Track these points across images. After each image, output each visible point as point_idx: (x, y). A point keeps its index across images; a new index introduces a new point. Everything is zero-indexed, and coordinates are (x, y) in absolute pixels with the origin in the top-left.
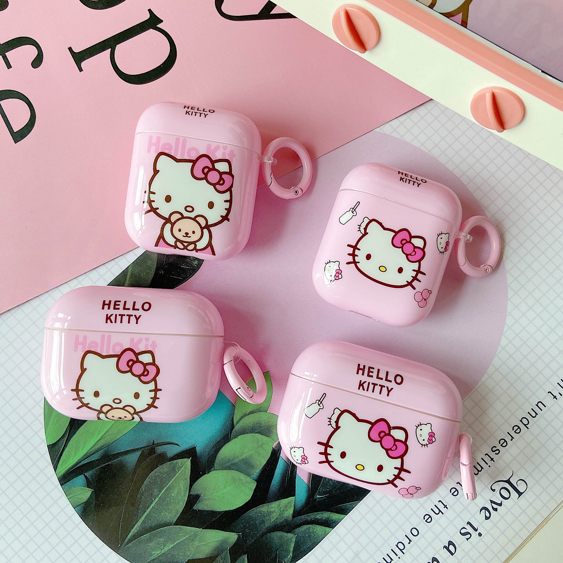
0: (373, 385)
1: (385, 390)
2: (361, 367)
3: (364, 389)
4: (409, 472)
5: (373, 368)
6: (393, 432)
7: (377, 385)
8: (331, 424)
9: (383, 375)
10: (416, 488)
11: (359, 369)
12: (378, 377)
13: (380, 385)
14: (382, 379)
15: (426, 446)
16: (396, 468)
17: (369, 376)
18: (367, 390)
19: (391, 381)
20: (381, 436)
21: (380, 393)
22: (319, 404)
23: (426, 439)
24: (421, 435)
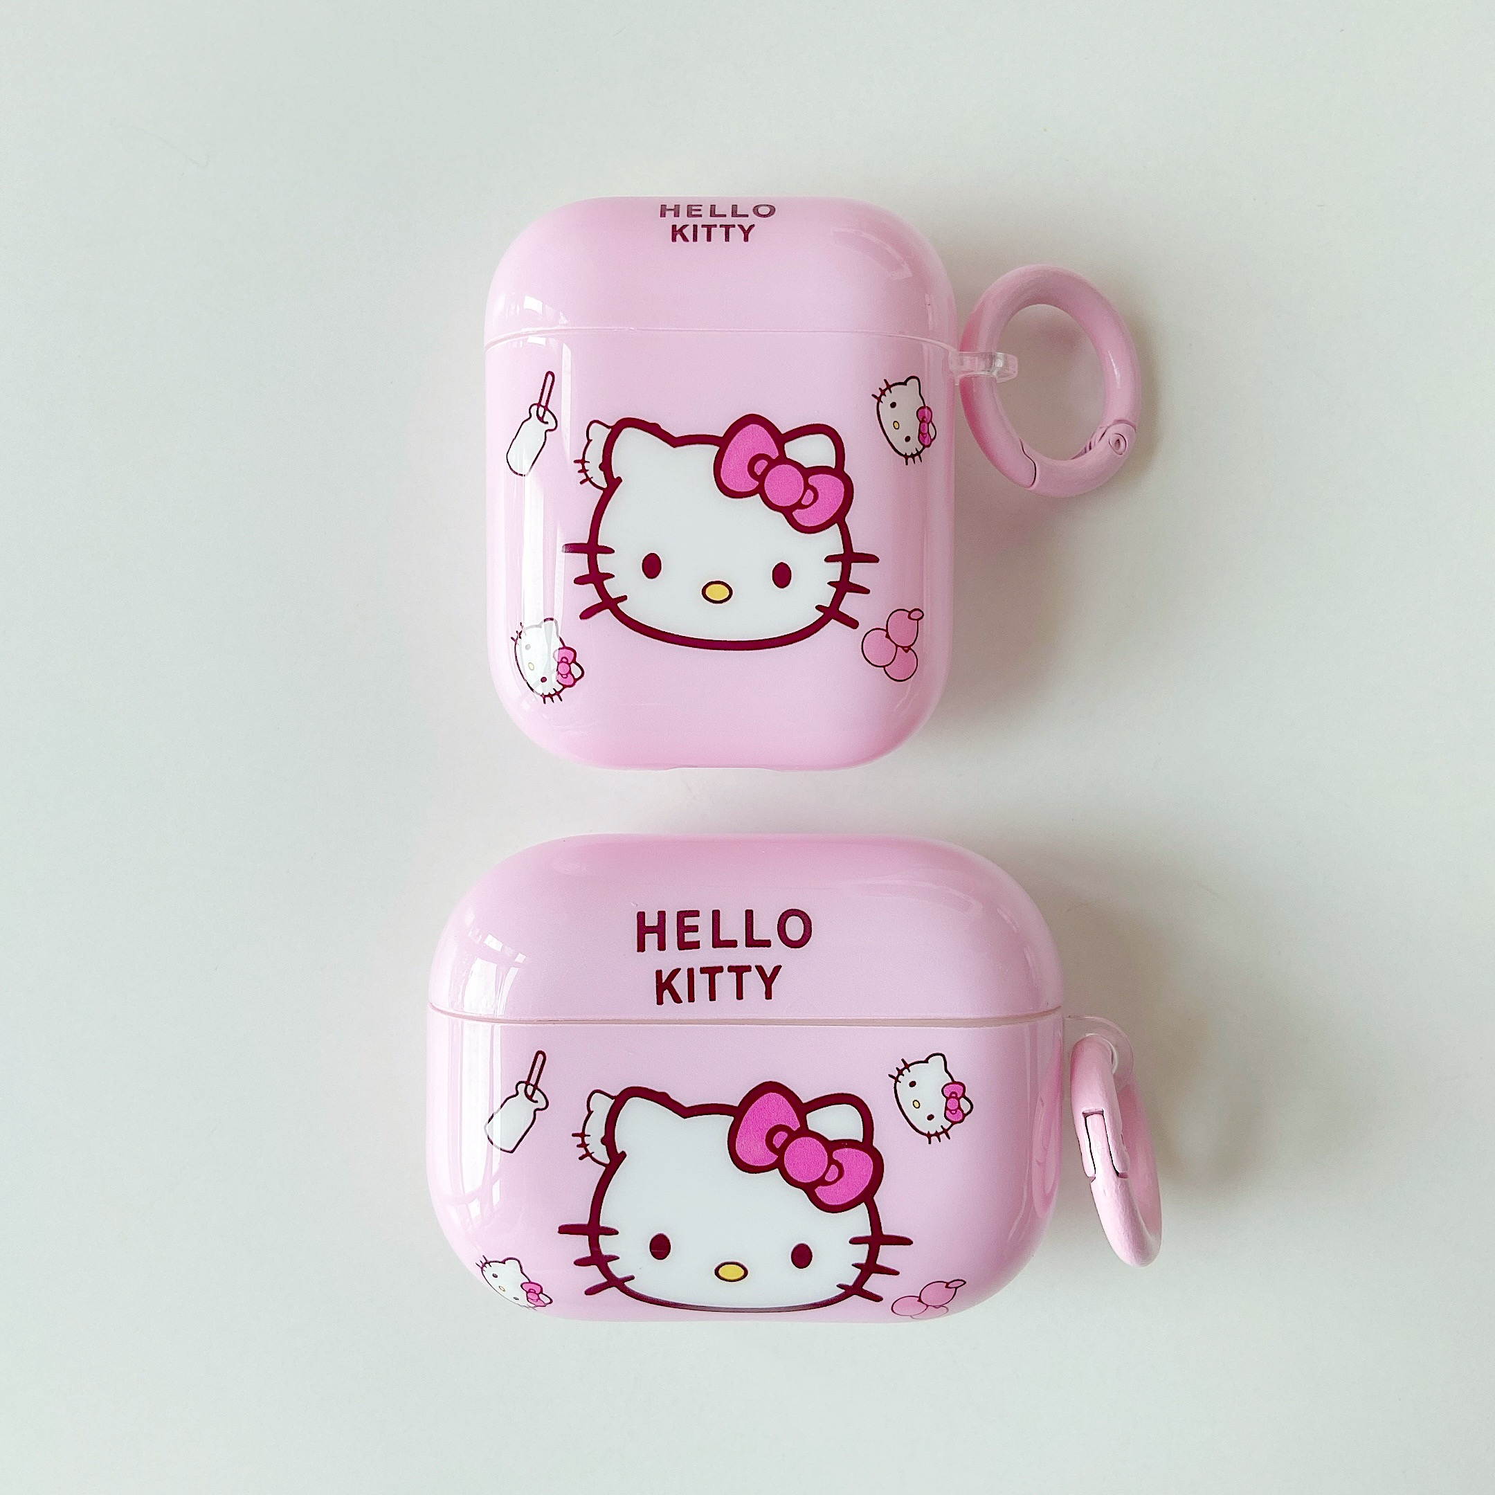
0: (707, 975)
1: (753, 981)
2: (652, 921)
3: (677, 999)
4: (906, 1242)
5: (695, 914)
6: (819, 1121)
7: (720, 969)
8: (588, 1154)
9: (733, 928)
10: (948, 1284)
11: (643, 930)
12: (717, 943)
13: (731, 969)
14: (733, 944)
15: (943, 1136)
16: (855, 1241)
17: (683, 945)
19: (767, 944)
20: (778, 1147)
21: (740, 996)
22: (530, 1093)
23: (939, 1112)
24: (917, 1104)
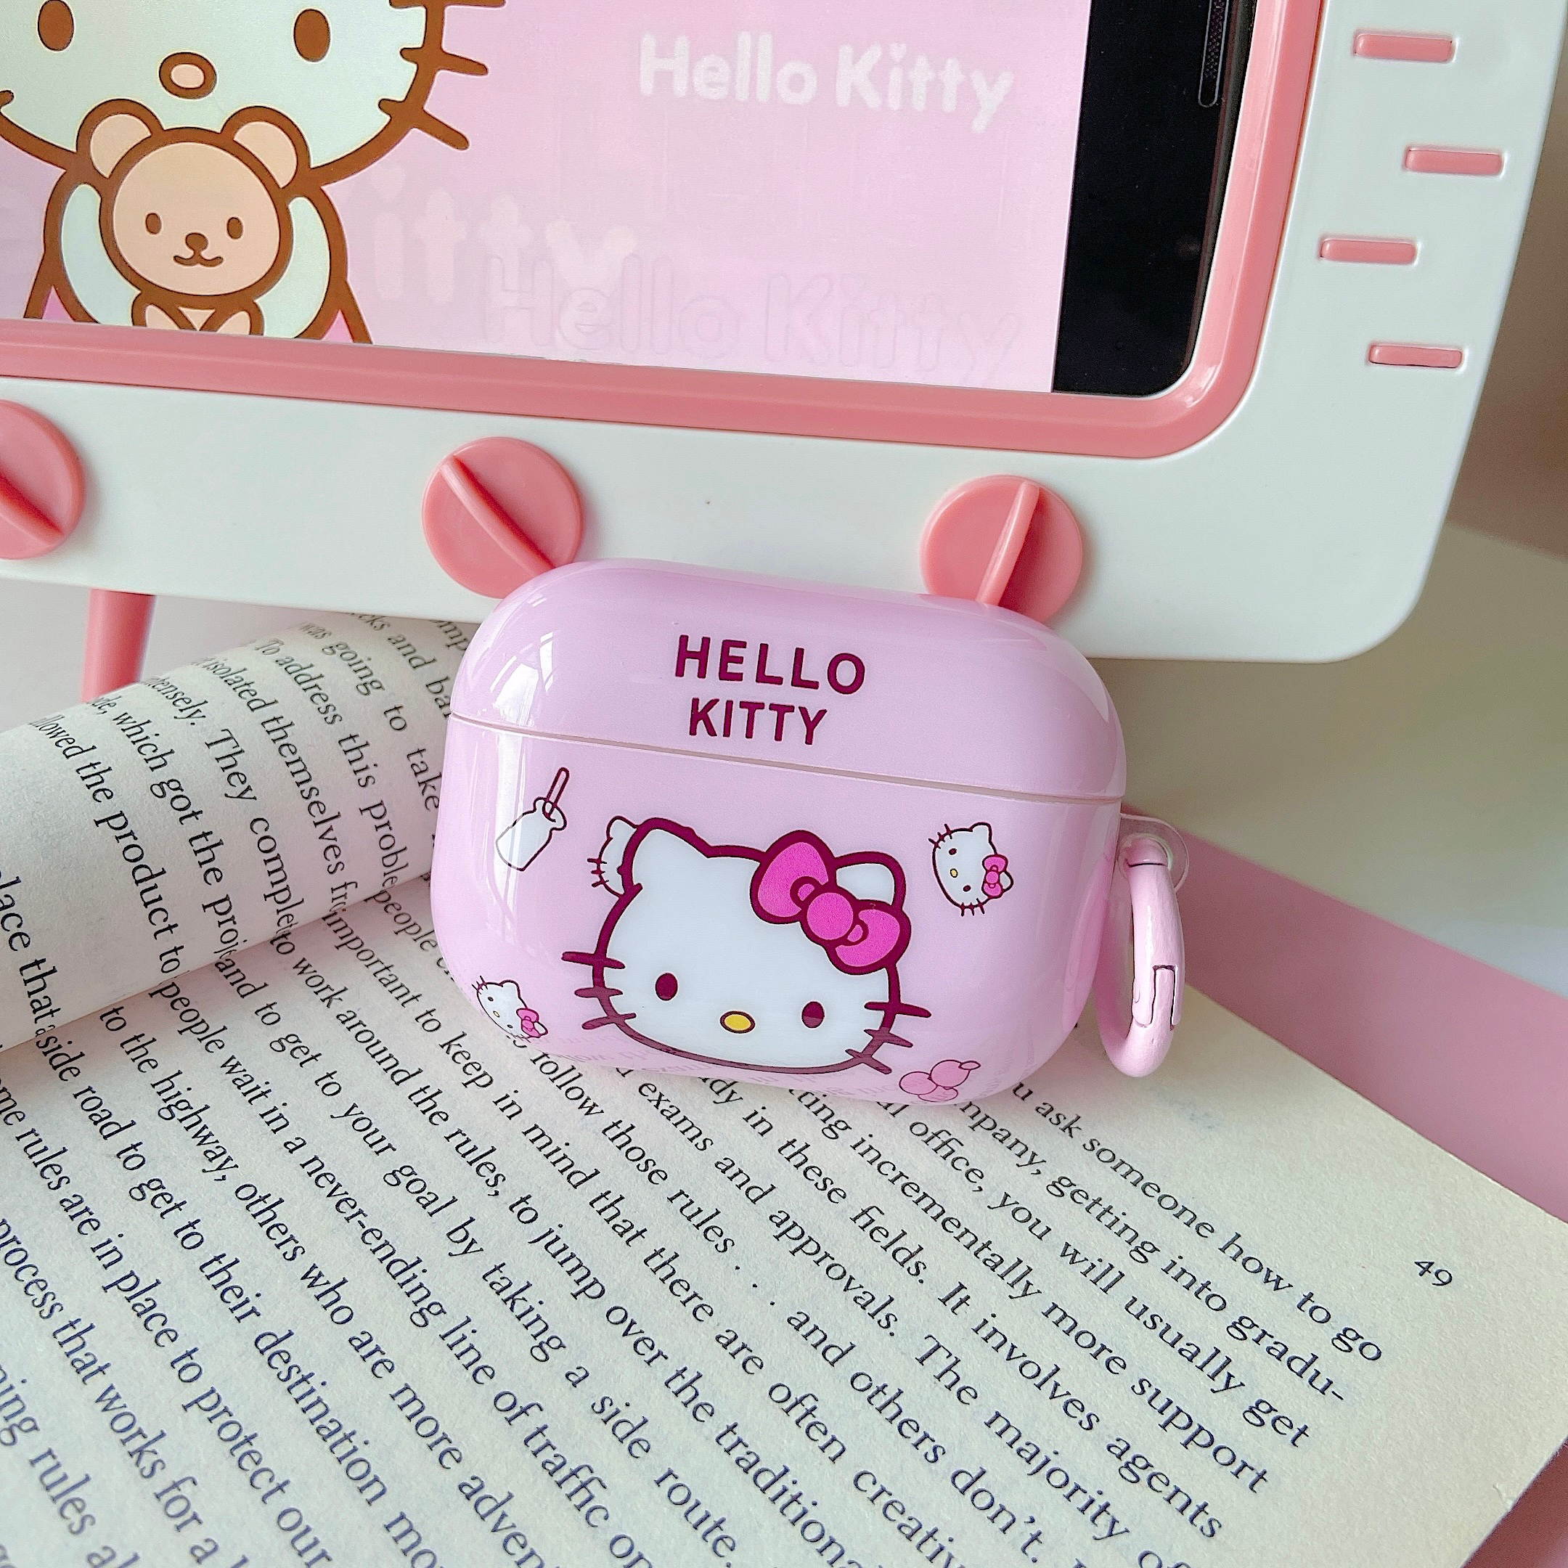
0: (747, 710)
1: (794, 723)
2: (694, 646)
3: (711, 732)
4: (925, 1014)
5: (742, 645)
7: (761, 706)
8: (602, 882)
9: (780, 664)
10: (962, 1064)
11: (683, 654)
12: (762, 677)
13: (772, 707)
14: (778, 681)
15: (977, 910)
16: (870, 1006)
17: (724, 675)
18: (727, 733)
19: (814, 685)
21: (778, 737)
22: (548, 811)
23: (977, 885)
24: (954, 873)
